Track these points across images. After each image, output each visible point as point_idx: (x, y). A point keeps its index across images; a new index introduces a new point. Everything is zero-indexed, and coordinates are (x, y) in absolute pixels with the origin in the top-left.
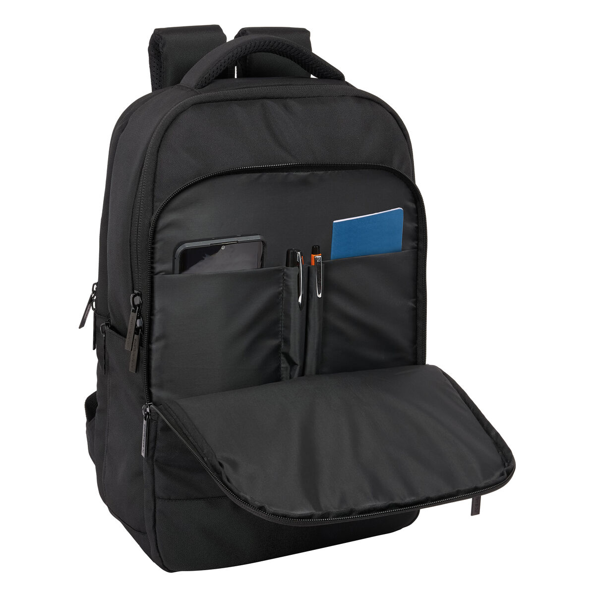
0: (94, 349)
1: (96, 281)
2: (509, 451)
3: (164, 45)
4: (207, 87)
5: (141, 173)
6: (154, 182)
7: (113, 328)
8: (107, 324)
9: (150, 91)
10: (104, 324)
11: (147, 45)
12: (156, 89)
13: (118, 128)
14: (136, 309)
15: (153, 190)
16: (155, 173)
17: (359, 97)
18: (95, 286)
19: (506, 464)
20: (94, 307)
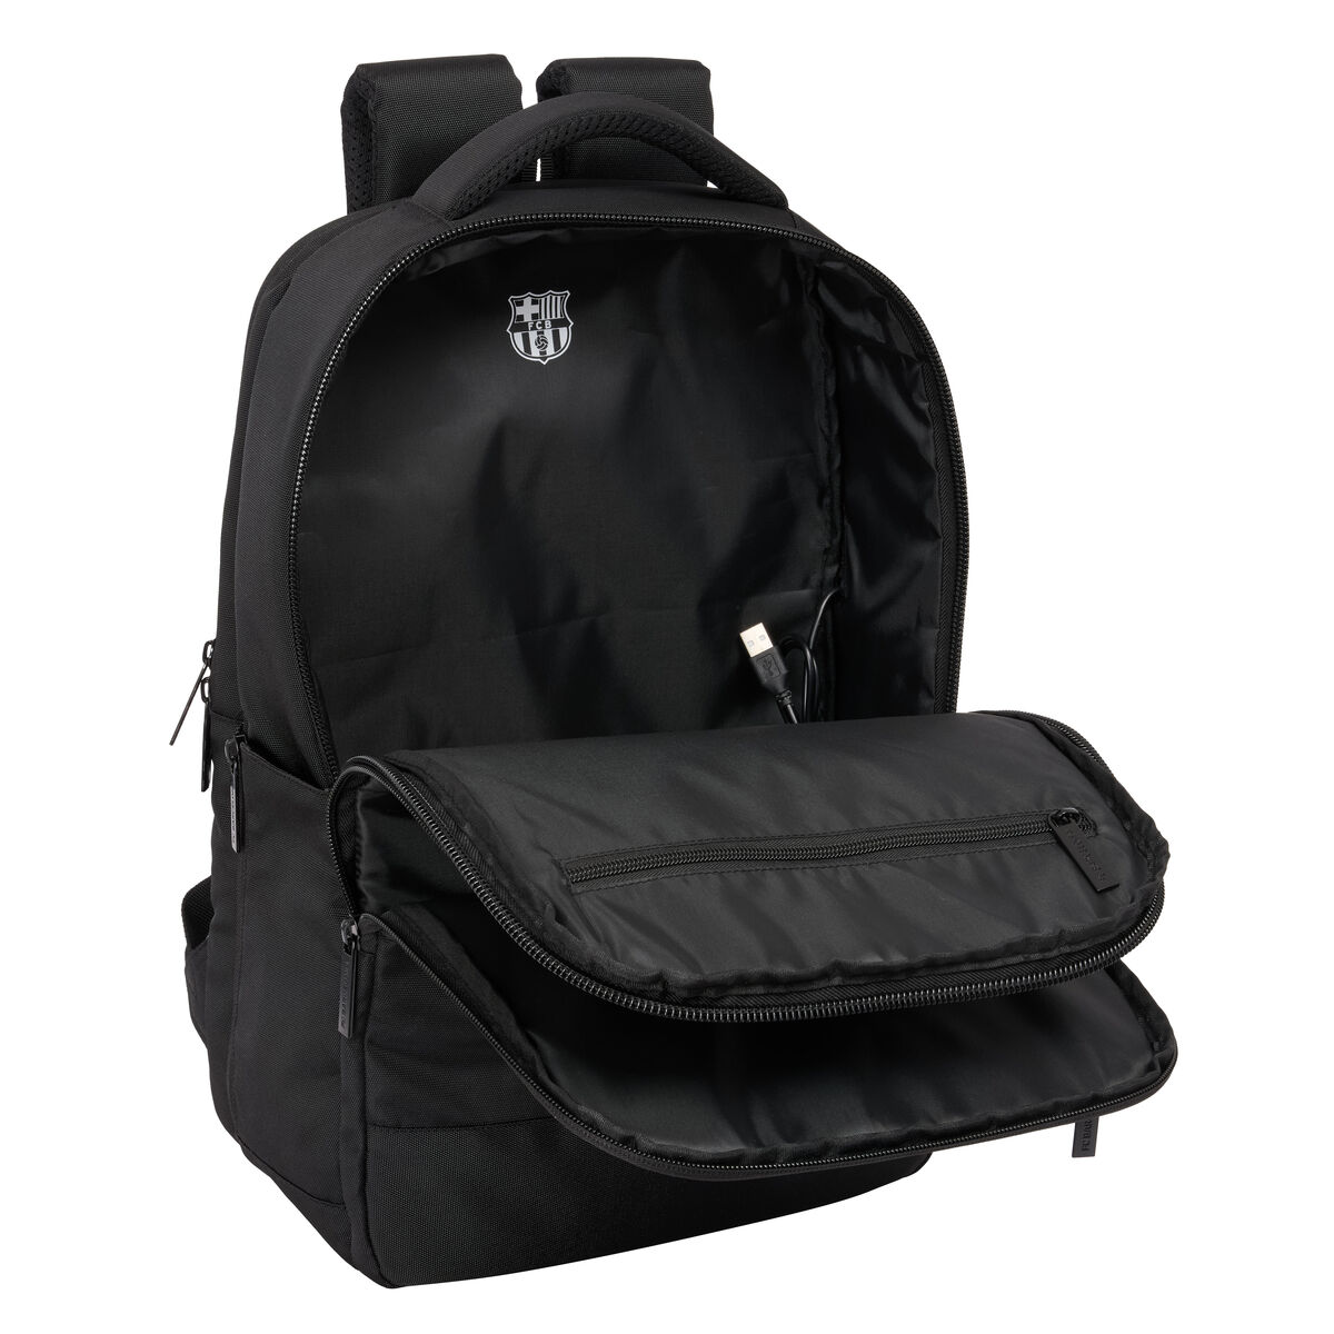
0: (204, 788)
2: (1161, 1016)
8: (239, 739)
9: (344, 212)
12: (357, 206)
13: (266, 294)
19: (1156, 1045)
20: (206, 694)
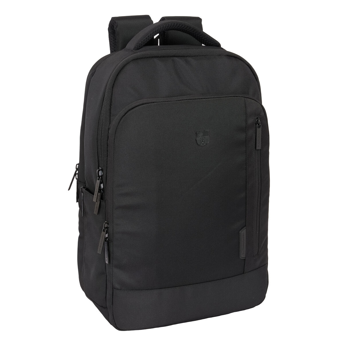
1: (78, 162)
3: (117, 27)
4: (141, 49)
5: (103, 100)
6: (111, 105)
7: (87, 189)
8: (84, 187)
9: (109, 53)
10: (82, 187)
11: (108, 27)
12: (113, 52)
13: (90, 74)
14: (99, 178)
15: (110, 110)
16: (111, 100)
17: (229, 56)
18: (78, 166)
20: (77, 178)
